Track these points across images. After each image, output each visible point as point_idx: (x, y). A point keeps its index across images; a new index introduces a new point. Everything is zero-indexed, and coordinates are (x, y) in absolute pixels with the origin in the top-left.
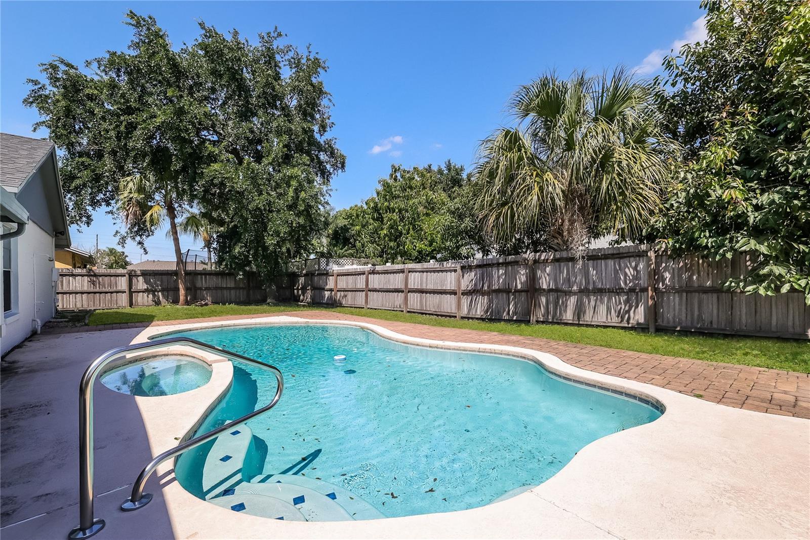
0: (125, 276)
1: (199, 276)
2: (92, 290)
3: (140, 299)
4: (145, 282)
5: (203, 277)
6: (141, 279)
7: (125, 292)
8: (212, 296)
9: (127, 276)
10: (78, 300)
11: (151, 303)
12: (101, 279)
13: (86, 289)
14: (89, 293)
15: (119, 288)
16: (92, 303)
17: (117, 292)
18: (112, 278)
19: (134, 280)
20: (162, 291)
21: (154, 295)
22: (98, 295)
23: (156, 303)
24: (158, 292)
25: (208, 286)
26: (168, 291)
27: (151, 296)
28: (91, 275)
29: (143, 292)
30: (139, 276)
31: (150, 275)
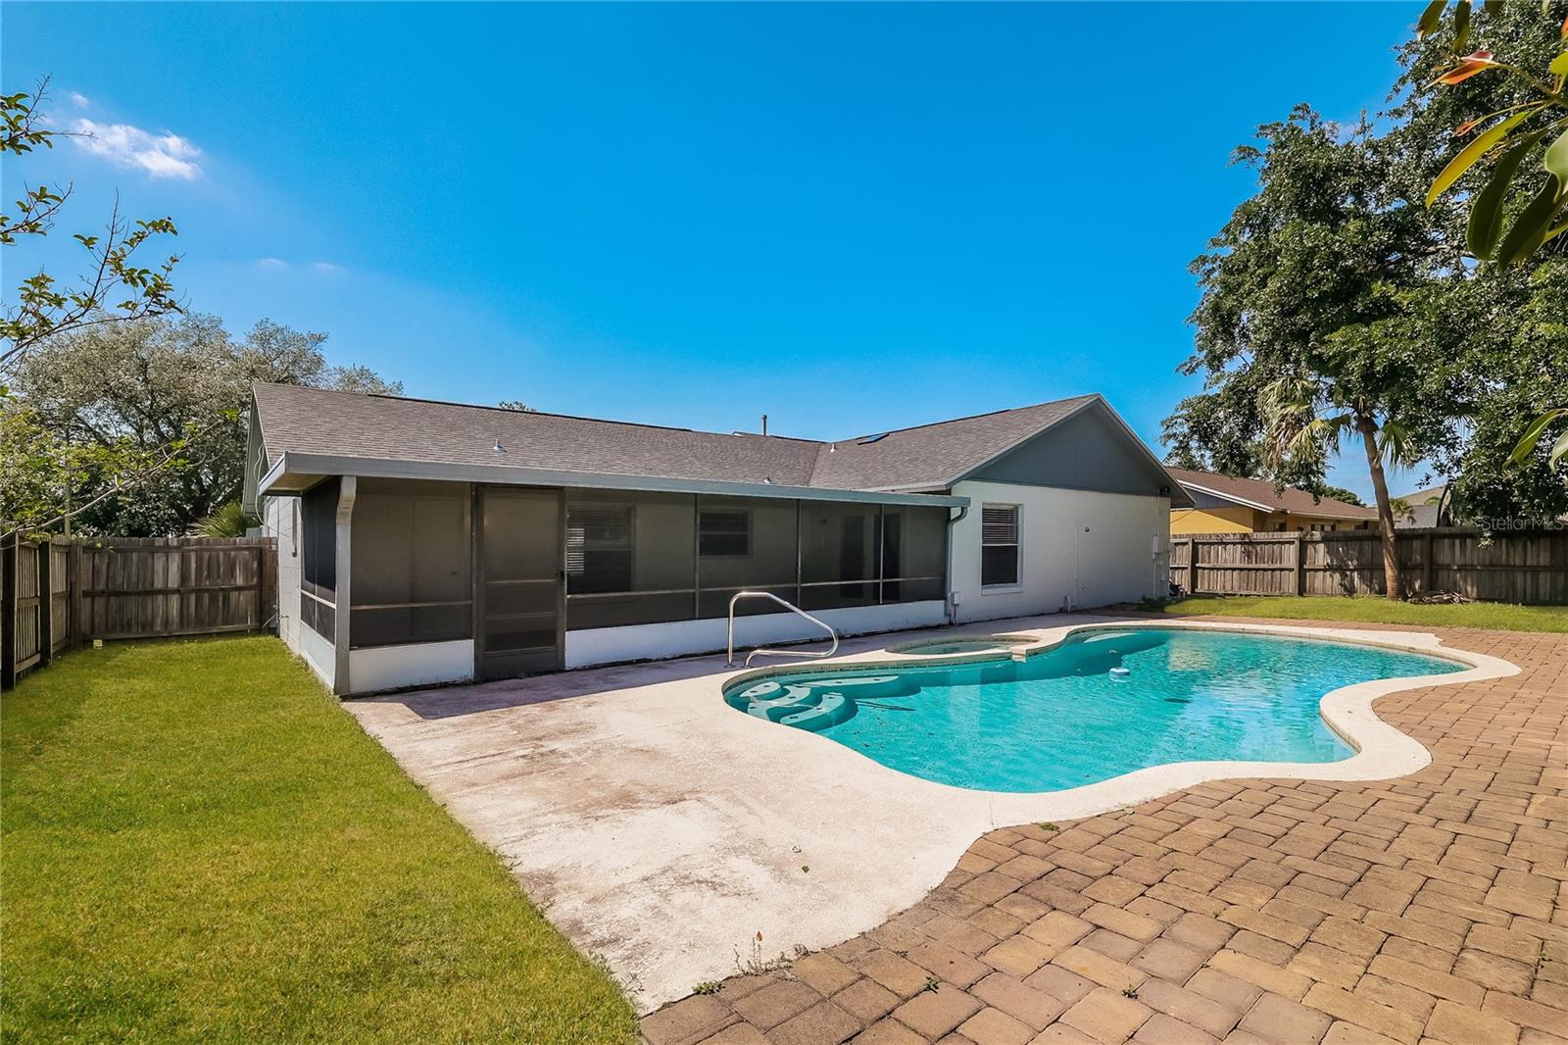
0: (1293, 542)
1: (1446, 541)
2: (1245, 565)
3: (1318, 584)
4: (1328, 552)
5: (1457, 542)
6: (1321, 547)
7: (1293, 570)
8: (1479, 584)
9: (1297, 543)
10: (1227, 578)
11: (1339, 589)
12: (1258, 548)
13: (1237, 565)
14: (1241, 569)
15: (1285, 565)
16: (1245, 585)
17: (1282, 570)
18: (1276, 547)
19: (1310, 549)
20: (1359, 569)
21: (1344, 576)
22: (1253, 572)
23: (1346, 589)
24: (1352, 571)
25: (1469, 561)
26: (1372, 570)
27: (1337, 576)
28: (1246, 543)
29: (1325, 570)
30: (1318, 542)
31: (1338, 541)
